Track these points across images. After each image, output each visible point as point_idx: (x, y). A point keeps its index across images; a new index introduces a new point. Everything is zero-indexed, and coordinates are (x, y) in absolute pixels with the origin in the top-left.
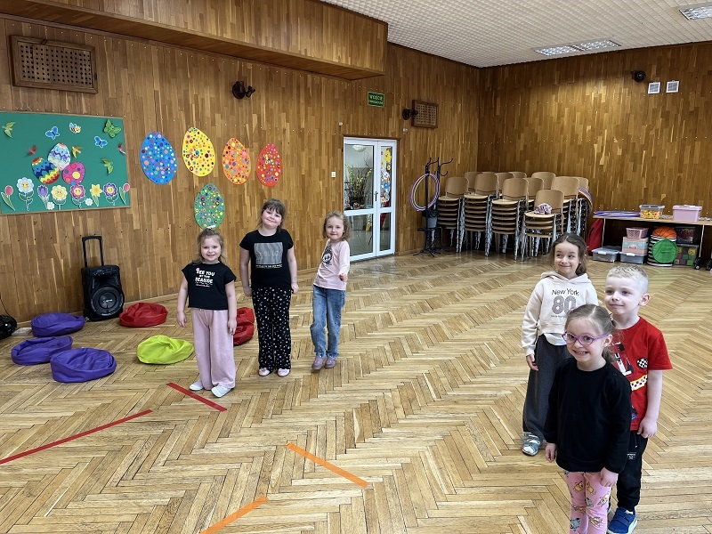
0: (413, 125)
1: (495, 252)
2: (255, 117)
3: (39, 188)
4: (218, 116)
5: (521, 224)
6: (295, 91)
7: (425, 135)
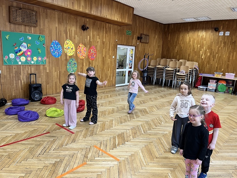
0: (140, 42)
1: (166, 85)
2: (88, 37)
3: (16, 57)
4: (76, 36)
5: (175, 77)
6: (102, 29)
7: (144, 46)
